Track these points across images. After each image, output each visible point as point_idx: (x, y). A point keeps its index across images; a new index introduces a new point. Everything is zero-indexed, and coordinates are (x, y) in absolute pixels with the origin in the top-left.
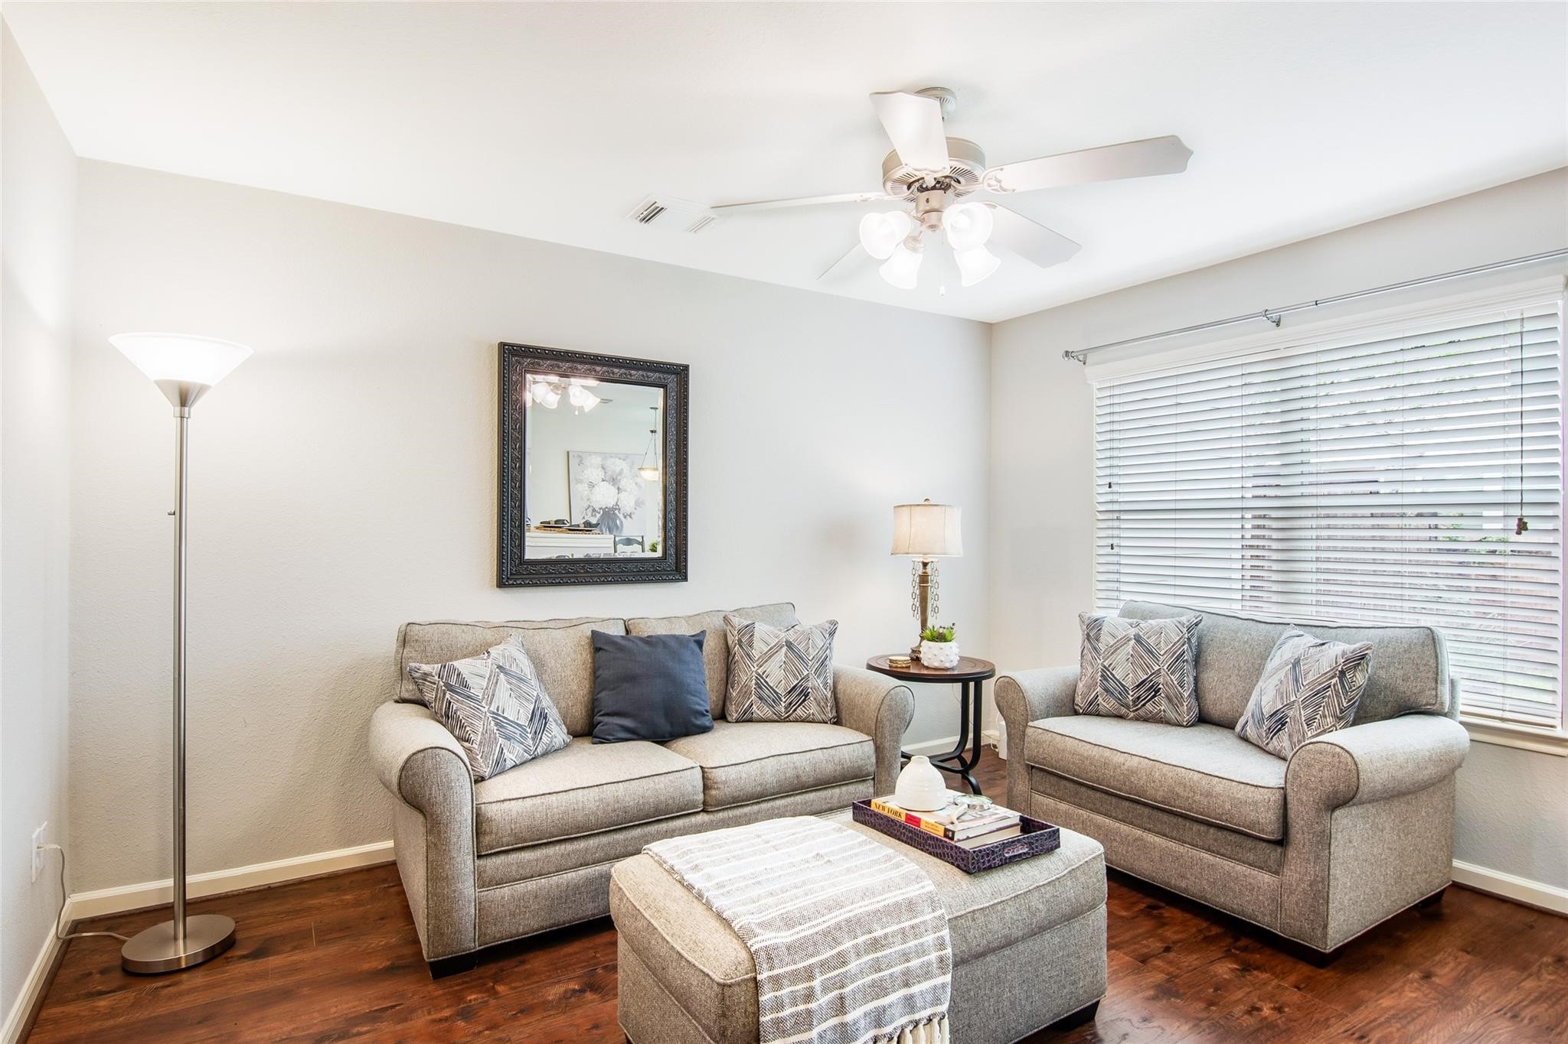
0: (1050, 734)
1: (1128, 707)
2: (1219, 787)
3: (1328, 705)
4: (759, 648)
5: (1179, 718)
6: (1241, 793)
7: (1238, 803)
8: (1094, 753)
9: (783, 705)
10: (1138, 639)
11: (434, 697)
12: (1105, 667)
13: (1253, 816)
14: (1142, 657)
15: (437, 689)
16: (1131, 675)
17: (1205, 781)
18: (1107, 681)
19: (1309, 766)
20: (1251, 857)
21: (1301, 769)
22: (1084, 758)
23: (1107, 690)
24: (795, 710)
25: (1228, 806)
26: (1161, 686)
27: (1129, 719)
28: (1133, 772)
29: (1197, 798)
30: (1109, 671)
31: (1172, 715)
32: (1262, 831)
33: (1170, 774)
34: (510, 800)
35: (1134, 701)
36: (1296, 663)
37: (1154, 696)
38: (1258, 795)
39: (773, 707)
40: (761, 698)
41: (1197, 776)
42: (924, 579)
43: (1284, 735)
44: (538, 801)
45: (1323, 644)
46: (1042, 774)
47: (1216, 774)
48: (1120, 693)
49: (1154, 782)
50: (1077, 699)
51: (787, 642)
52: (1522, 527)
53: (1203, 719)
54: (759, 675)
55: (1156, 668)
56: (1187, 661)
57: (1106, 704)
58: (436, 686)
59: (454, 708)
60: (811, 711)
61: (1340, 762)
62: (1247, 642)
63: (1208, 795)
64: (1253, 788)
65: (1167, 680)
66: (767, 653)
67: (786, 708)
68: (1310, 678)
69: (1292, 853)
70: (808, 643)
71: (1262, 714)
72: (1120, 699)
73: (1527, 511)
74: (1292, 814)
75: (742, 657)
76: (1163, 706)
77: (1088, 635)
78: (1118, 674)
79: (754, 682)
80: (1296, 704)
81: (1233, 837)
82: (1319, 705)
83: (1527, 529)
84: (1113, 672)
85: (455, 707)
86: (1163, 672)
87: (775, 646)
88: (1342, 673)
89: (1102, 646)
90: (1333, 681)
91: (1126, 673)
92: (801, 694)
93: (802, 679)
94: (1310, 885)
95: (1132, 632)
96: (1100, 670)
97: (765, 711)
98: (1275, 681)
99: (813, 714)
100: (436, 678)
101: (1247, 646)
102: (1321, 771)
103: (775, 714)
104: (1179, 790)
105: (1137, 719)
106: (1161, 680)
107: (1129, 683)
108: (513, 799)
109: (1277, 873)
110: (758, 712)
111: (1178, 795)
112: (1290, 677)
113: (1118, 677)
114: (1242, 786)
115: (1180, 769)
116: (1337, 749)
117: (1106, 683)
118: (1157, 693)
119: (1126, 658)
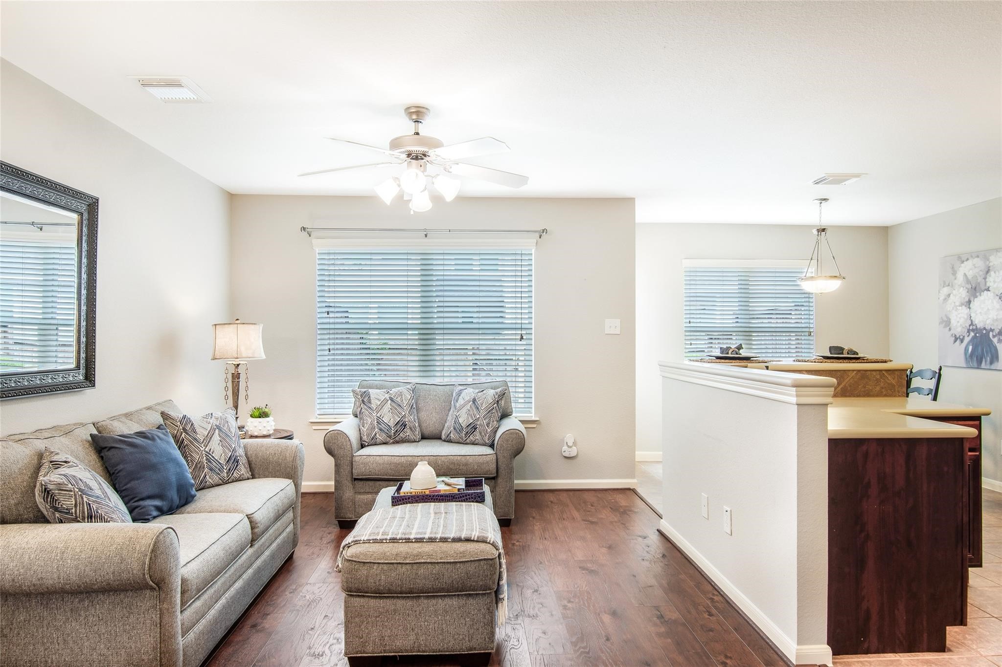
0: (372, 457)
1: (390, 437)
2: (471, 460)
3: (494, 416)
4: (201, 434)
5: (415, 438)
6: (481, 459)
7: (480, 465)
9: (225, 471)
10: (391, 399)
11: (74, 503)
12: (378, 417)
13: (487, 468)
14: (396, 409)
15: (75, 495)
16: (392, 419)
17: (463, 459)
18: (380, 424)
19: (507, 441)
21: (504, 442)
22: (397, 465)
23: (381, 430)
24: (233, 474)
26: (407, 423)
27: (391, 444)
29: (461, 468)
30: (380, 419)
31: (412, 437)
32: (491, 474)
33: (446, 460)
34: (188, 563)
35: (394, 433)
36: (474, 401)
37: (404, 429)
38: (488, 458)
39: (219, 474)
40: (211, 469)
41: (459, 458)
42: (236, 377)
43: (477, 433)
44: (200, 558)
45: (483, 391)
46: (362, 482)
47: (467, 454)
48: (388, 430)
49: (439, 466)
50: (364, 438)
51: (216, 425)
52: (522, 338)
53: (424, 437)
54: (207, 452)
55: (404, 413)
56: (414, 408)
57: (380, 437)
58: (73, 493)
59: (95, 509)
60: (242, 473)
61: (519, 436)
62: (436, 396)
63: (466, 464)
64: (485, 456)
65: (410, 419)
66: (208, 435)
67: (227, 473)
68: (484, 406)
69: (500, 480)
70: (228, 425)
71: (461, 426)
72: (387, 434)
73: (524, 332)
74: (500, 463)
75: (191, 442)
76: (408, 432)
77: (363, 401)
78: (386, 420)
79: (205, 458)
80: (480, 418)
82: (491, 417)
83: (523, 339)
84: (383, 419)
85: (94, 507)
86: (407, 416)
87: (211, 429)
88: (498, 401)
89: (374, 406)
90: (495, 405)
91: (389, 418)
92: (233, 461)
93: (233, 451)
94: (508, 492)
95: (387, 396)
96: (375, 419)
97: (216, 479)
98: (464, 410)
99: (243, 475)
100: (70, 486)
101: (437, 397)
102: (512, 441)
103: (221, 479)
104: (451, 466)
105: (393, 443)
106: (407, 420)
107: (392, 424)
108: (190, 561)
110: (210, 480)
111: (451, 469)
112: (473, 407)
113: (386, 422)
114: (480, 456)
115: (450, 457)
116: (517, 431)
117: (380, 426)
118: (405, 426)
119: (388, 411)
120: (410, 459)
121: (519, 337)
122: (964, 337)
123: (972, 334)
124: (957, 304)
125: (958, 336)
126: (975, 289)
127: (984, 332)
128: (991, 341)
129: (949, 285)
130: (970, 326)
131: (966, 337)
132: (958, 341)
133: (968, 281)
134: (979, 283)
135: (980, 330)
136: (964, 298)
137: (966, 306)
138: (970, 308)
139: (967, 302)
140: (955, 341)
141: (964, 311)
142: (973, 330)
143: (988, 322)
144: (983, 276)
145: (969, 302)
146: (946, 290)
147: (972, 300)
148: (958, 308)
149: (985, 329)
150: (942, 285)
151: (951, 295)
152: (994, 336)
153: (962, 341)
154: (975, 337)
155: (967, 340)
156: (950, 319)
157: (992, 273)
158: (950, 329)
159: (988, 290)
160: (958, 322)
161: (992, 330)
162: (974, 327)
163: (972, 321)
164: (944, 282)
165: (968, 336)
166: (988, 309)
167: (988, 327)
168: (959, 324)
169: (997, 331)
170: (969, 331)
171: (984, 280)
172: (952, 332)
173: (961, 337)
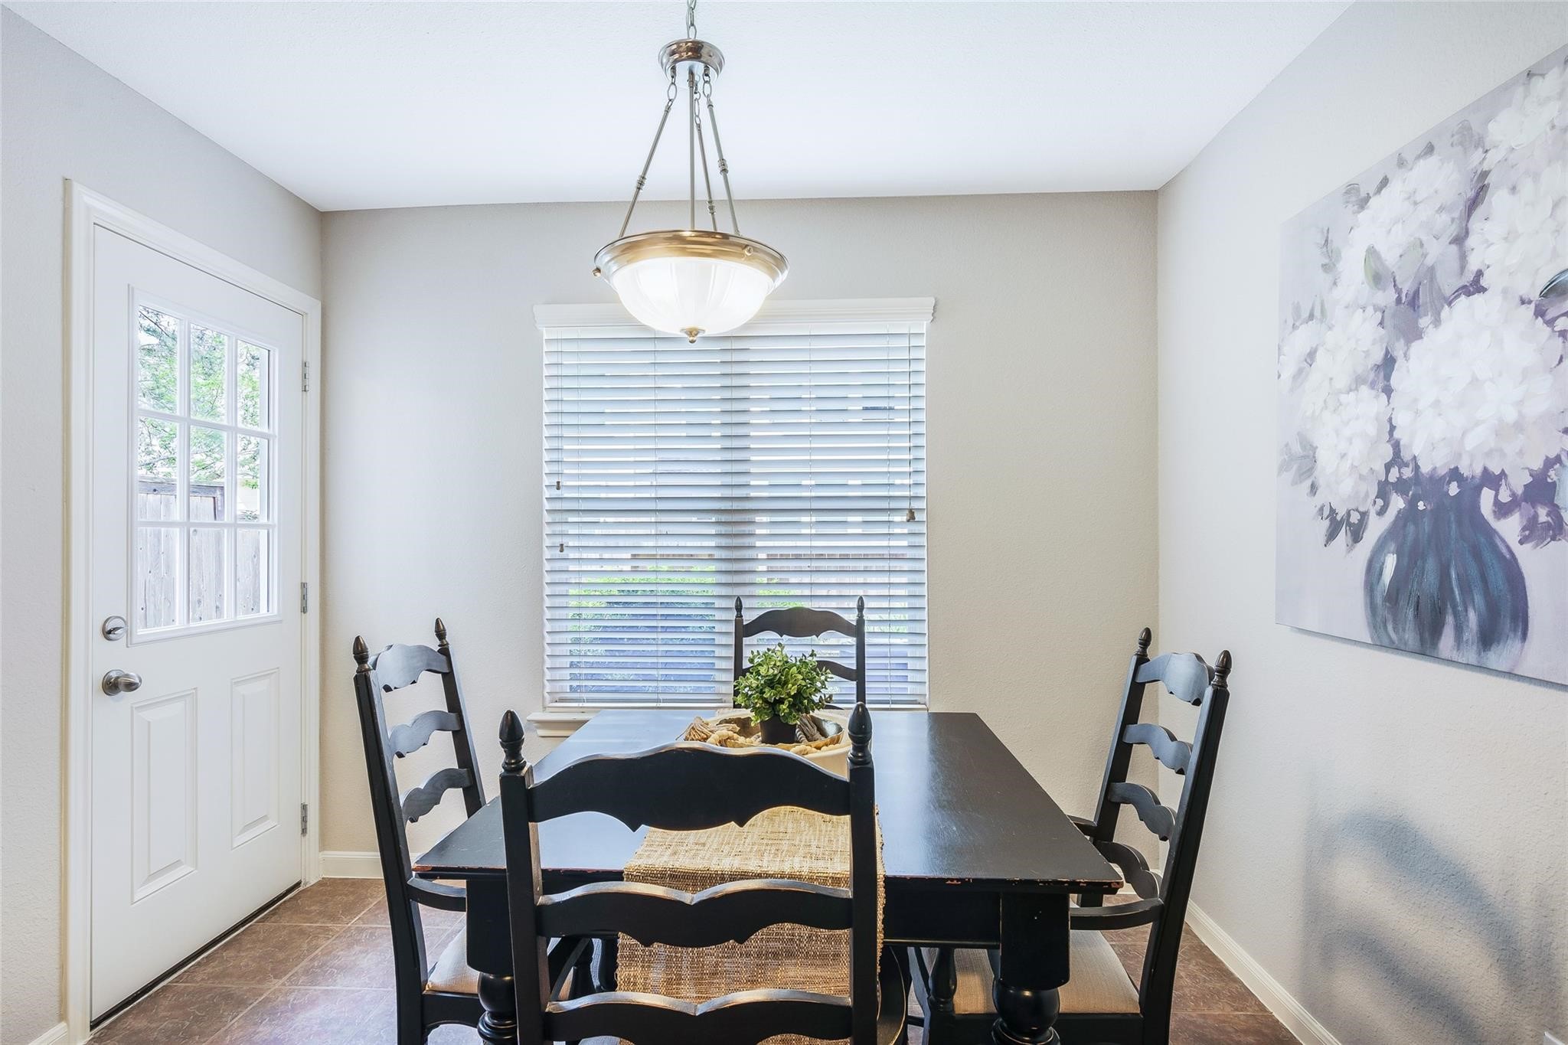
122: (1364, 515)
123: (1398, 503)
124: (1343, 381)
125: (1341, 513)
126: (1414, 301)
127: (1453, 489)
128: (1490, 533)
129: (1311, 317)
130: (1388, 467)
131: (1373, 517)
132: (1343, 536)
133: (1378, 278)
134: (1432, 270)
135: (1437, 482)
136: (1367, 353)
137: (1372, 385)
138: (1388, 391)
139: (1378, 367)
140: (1332, 535)
141: (1369, 405)
142: (1401, 486)
143: (1470, 444)
144: (1453, 230)
145: (1388, 363)
146: (1302, 339)
147: (1398, 353)
148: (1344, 398)
149: (1455, 474)
150: (1290, 322)
151: (1319, 355)
152: (1502, 510)
153: (1356, 535)
154: (1409, 516)
155: (1376, 528)
156: (1314, 449)
157: (1498, 199)
158: (1313, 489)
159: (1475, 287)
160: (1343, 456)
161: (1492, 480)
162: (1408, 473)
163: (1396, 446)
164: (1297, 309)
165: (1381, 512)
166: (1475, 382)
167: (1471, 468)
168: (1346, 465)
169: (1519, 481)
170: (1384, 491)
171: (1454, 248)
172: (1321, 498)
173: (1355, 518)
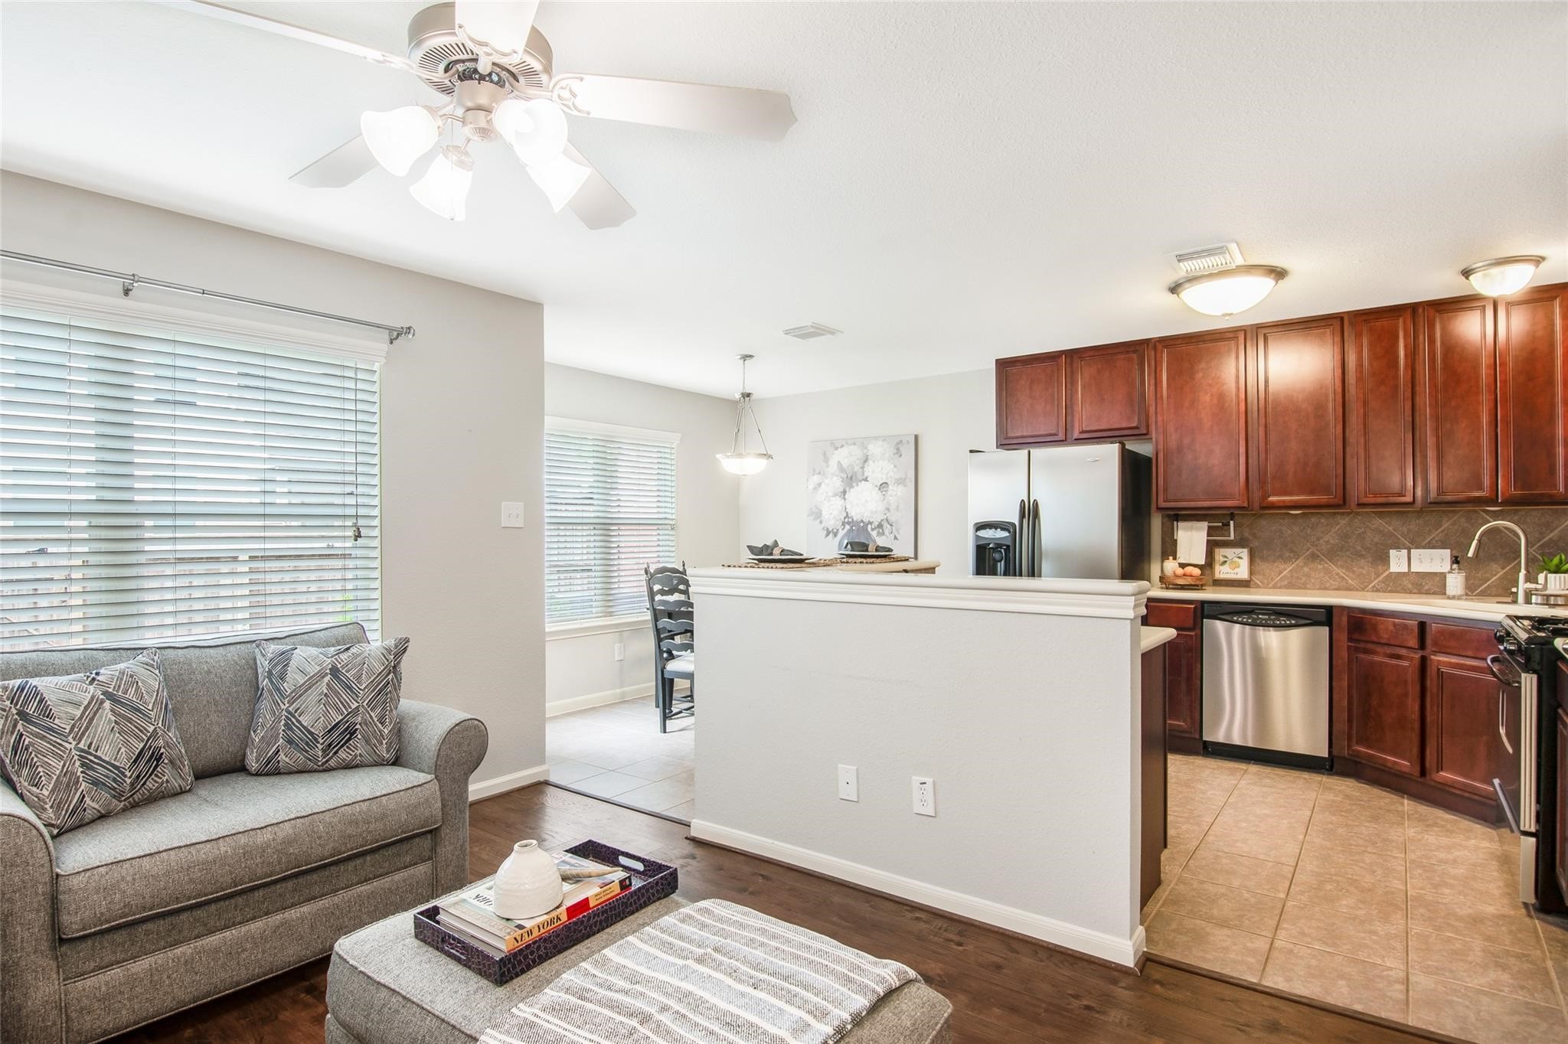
1: (120, 797)
2: (390, 804)
3: (391, 699)
5: (182, 784)
6: (413, 798)
8: (223, 849)
10: (111, 698)
12: (82, 750)
13: (427, 813)
14: (130, 720)
16: (123, 750)
17: (374, 806)
18: (93, 769)
19: (460, 745)
20: (408, 859)
23: (94, 785)
25: (404, 817)
26: (162, 750)
28: (289, 842)
29: (372, 826)
30: (91, 754)
35: (132, 784)
36: (334, 672)
37: (156, 767)
38: (426, 792)
41: (364, 806)
45: (348, 649)
48: (113, 781)
49: (320, 838)
50: (44, 816)
52: (358, 536)
55: (151, 729)
56: (170, 711)
57: (94, 806)
63: (383, 817)
64: (419, 789)
65: (168, 740)
72: (114, 789)
76: (167, 775)
77: (22, 713)
78: (106, 753)
80: (362, 709)
81: (391, 851)
82: (385, 702)
84: (99, 754)
86: (160, 733)
88: (394, 667)
89: (62, 723)
90: (390, 677)
91: (115, 749)
95: (97, 691)
96: (76, 757)
101: (214, 676)
105: (125, 809)
106: (160, 743)
107: (123, 761)
109: (430, 858)
111: (350, 836)
112: (337, 687)
113: (107, 759)
114: (410, 791)
115: (343, 809)
116: (476, 722)
117: (90, 773)
118: (158, 761)
119: (108, 728)
120: (243, 840)
121: (350, 533)
122: (838, 530)
123: (848, 527)
124: (830, 494)
125: (830, 529)
126: (851, 478)
127: (862, 524)
128: (870, 535)
129: (820, 473)
130: (845, 518)
131: (840, 530)
132: (831, 534)
133: (841, 469)
134: (856, 473)
135: (858, 523)
136: (838, 488)
137: (840, 497)
138: (845, 499)
139: (841, 492)
140: (827, 535)
141: (838, 502)
142: (848, 523)
143: (865, 514)
144: (861, 465)
145: (845, 492)
146: (816, 479)
147: (847, 489)
148: (832, 498)
149: (862, 521)
150: (812, 473)
151: (823, 485)
152: (873, 530)
153: (835, 535)
154: (851, 530)
155: (841, 533)
156: (821, 511)
157: (870, 462)
158: (821, 522)
159: (866, 480)
160: (831, 514)
161: (871, 523)
162: (850, 520)
163: (847, 513)
164: (814, 470)
165: (843, 529)
166: (866, 501)
167: (866, 520)
168: (832, 516)
169: (876, 524)
170: (843, 524)
171: (861, 470)
172: (823, 525)
173: (835, 530)
